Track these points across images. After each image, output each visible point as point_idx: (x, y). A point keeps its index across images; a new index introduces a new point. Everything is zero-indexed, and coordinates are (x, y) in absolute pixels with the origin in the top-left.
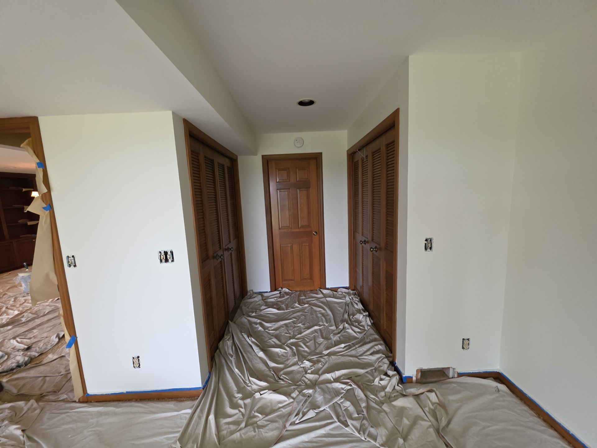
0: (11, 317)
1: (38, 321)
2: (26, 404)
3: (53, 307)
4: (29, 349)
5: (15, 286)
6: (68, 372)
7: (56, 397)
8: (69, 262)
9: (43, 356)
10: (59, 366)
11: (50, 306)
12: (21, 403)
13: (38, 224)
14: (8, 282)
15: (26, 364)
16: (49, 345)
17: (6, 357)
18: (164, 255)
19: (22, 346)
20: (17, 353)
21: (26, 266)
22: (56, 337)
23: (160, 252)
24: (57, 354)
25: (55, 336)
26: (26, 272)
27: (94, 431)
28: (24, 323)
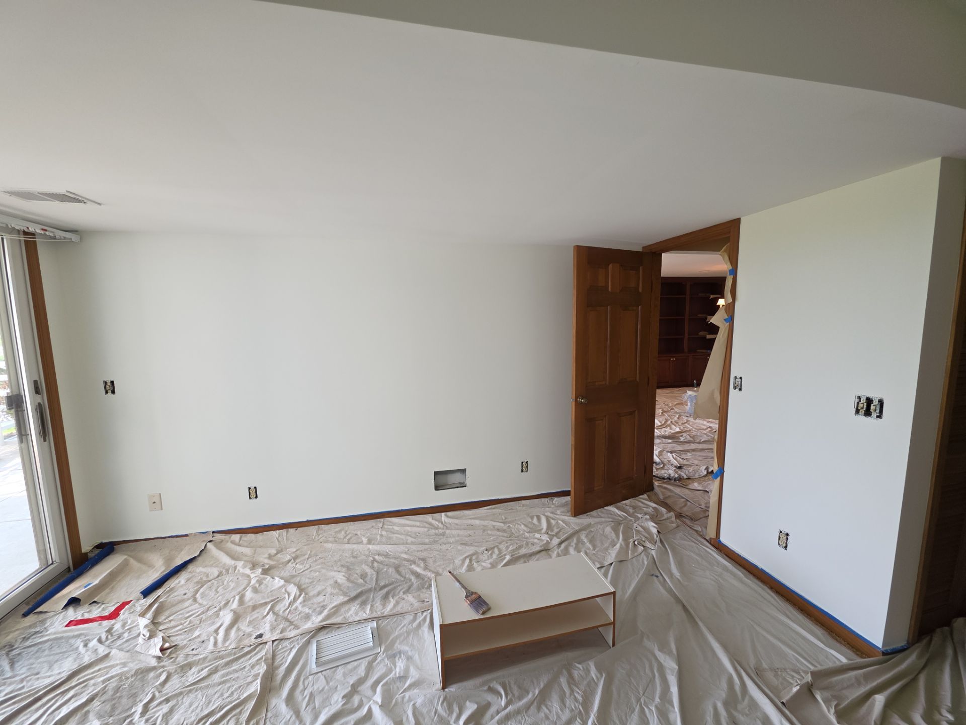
0: (673, 432)
1: (693, 446)
2: (667, 513)
3: (709, 438)
4: (680, 468)
5: (682, 404)
6: (706, 510)
7: (692, 525)
8: (735, 383)
9: (690, 481)
10: (701, 498)
11: (708, 436)
12: (664, 510)
13: (715, 338)
14: (678, 398)
15: (675, 480)
16: (697, 474)
17: (662, 466)
18: (865, 404)
19: (676, 463)
20: (670, 467)
21: (695, 385)
22: (705, 469)
23: (859, 398)
24: (702, 487)
25: (705, 467)
26: (694, 391)
27: (716, 579)
28: (681, 442)
